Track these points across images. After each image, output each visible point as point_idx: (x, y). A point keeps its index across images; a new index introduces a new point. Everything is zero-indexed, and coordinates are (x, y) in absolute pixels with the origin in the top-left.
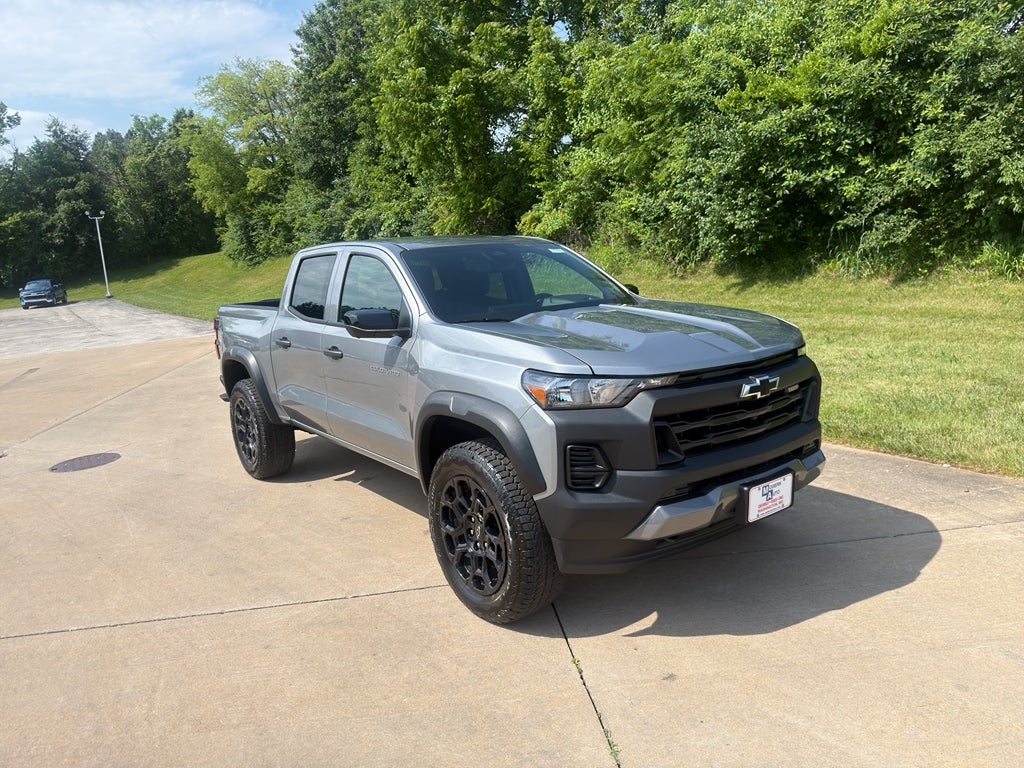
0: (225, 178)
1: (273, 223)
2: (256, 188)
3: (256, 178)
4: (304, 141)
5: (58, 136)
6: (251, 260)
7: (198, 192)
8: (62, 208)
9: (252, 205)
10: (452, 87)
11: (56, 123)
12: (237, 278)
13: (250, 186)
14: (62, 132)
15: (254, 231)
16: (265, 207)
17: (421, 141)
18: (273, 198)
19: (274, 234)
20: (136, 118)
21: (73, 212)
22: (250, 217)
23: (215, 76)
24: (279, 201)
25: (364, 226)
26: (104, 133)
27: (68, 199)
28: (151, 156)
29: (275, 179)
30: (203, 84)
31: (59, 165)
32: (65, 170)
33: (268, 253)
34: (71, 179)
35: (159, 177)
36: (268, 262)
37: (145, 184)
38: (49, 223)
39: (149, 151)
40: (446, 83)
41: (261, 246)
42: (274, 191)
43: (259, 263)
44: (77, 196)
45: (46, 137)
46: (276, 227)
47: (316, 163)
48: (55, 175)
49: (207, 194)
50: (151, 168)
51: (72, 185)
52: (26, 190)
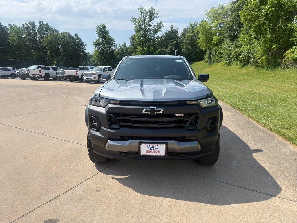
0: (207, 39)
1: (217, 53)
2: (215, 42)
3: (215, 39)
4: (228, 28)
5: (172, 29)
6: (210, 63)
7: (200, 43)
8: (170, 48)
9: (212, 47)
10: (268, 6)
11: (172, 26)
12: (205, 68)
13: (213, 41)
14: (173, 28)
15: (212, 54)
16: (216, 48)
17: (255, 26)
18: (219, 45)
19: (217, 56)
20: (191, 23)
21: (172, 49)
22: (211, 50)
23: (210, 9)
24: (220, 46)
25: (237, 53)
26: (186, 28)
27: (171, 46)
28: (192, 34)
29: (221, 39)
30: (206, 12)
31: (170, 37)
32: (172, 38)
33: (215, 61)
34: (173, 40)
35: (194, 39)
36: (214, 64)
37: (190, 41)
38: (166, 52)
39: (192, 32)
40: (266, 5)
41: (213, 59)
42: (219, 43)
43: (211, 64)
44: (173, 45)
45: (169, 30)
46: (218, 53)
47: (230, 34)
48: (170, 39)
49: (202, 44)
50: (192, 37)
51: (173, 42)
52: (163, 43)
